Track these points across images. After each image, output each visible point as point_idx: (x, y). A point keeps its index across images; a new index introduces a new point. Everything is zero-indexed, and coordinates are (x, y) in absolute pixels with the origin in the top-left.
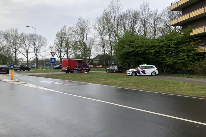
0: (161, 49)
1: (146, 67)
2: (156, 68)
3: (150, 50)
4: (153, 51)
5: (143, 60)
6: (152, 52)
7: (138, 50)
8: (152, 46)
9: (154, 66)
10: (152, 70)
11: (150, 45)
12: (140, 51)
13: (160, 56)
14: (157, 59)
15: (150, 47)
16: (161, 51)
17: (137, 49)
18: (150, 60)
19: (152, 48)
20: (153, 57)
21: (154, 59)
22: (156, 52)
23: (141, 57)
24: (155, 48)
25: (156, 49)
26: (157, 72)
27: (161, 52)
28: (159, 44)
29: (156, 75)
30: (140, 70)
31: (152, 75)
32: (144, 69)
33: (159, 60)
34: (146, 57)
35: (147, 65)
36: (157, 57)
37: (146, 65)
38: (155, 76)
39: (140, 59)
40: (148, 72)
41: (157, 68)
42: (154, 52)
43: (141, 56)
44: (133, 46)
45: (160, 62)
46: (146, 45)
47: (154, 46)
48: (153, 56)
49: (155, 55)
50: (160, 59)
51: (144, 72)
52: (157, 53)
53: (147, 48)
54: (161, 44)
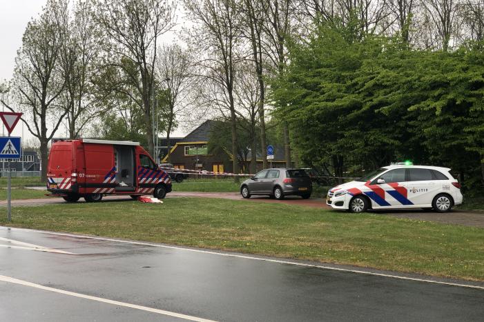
0: (471, 96)
1: (409, 175)
2: (452, 180)
3: (428, 102)
4: (439, 105)
5: (397, 143)
6: (435, 109)
7: (375, 101)
8: (435, 85)
9: (445, 171)
10: (437, 186)
11: (427, 78)
12: (381, 104)
13: (467, 124)
14: (454, 139)
15: (425, 89)
16: (471, 104)
17: (371, 94)
18: (425, 143)
19: (436, 93)
20: (439, 131)
21: (443, 138)
22: (450, 107)
23: (390, 129)
24: (447, 93)
25: (450, 96)
26: (458, 196)
27: (472, 109)
28: (463, 75)
29: (453, 208)
30: (386, 187)
31: (434, 209)
32: (401, 184)
33: (467, 144)
34: (410, 131)
35: (415, 164)
36: (457, 131)
37: (408, 165)
38: (449, 211)
39: (385, 140)
40: (417, 194)
41: (455, 177)
42: (445, 109)
43: (387, 126)
44: (356, 84)
45: (471, 152)
46: (409, 79)
47: (445, 85)
48: (439, 125)
49: (447, 122)
50: (470, 139)
51: (400, 195)
52: (457, 115)
53: (415, 94)
54: (470, 73)
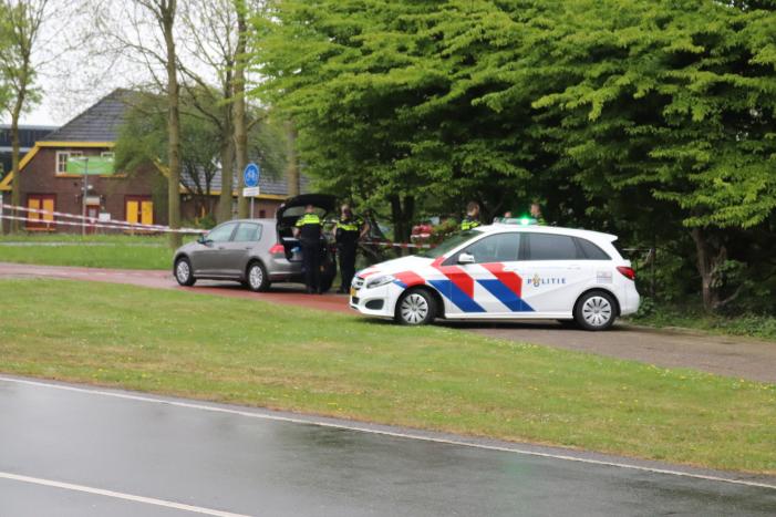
0: (669, 80)
1: (527, 249)
2: (619, 261)
3: (580, 89)
4: (598, 97)
5: (521, 173)
6: (589, 106)
7: (478, 78)
8: (598, 53)
9: (604, 240)
10: (585, 273)
11: (579, 38)
12: (492, 85)
13: (661, 142)
14: (634, 173)
15: (579, 60)
16: (668, 99)
17: (470, 61)
18: (578, 177)
19: (597, 70)
20: (601, 152)
21: (611, 165)
22: (623, 103)
23: (511, 141)
24: (621, 73)
25: (624, 80)
26: (629, 297)
27: (668, 110)
28: (655, 35)
29: (616, 323)
31: (576, 323)
32: (509, 266)
33: (657, 185)
34: (548, 148)
36: (640, 154)
37: (526, 224)
38: (609, 327)
39: (498, 166)
40: (543, 289)
41: (625, 255)
42: (608, 107)
43: (505, 134)
44: (440, 36)
45: (664, 201)
46: (544, 35)
47: (619, 53)
48: (602, 140)
49: (617, 136)
50: (663, 174)
51: (507, 288)
52: (639, 120)
53: (555, 69)
54: (671, 31)
